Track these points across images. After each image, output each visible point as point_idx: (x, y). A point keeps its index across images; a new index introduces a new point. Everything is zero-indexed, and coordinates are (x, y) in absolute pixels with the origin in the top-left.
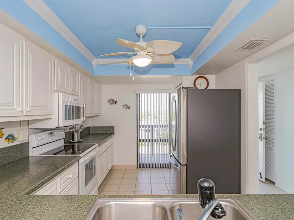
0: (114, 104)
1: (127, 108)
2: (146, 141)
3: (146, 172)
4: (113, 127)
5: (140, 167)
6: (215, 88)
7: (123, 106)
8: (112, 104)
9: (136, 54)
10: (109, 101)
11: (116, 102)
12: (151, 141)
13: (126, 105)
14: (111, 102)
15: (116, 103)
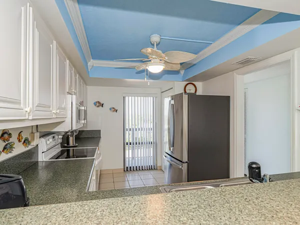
0: (101, 107)
1: (113, 111)
2: (130, 144)
3: (130, 175)
4: (99, 131)
5: (127, 170)
6: (201, 94)
7: (110, 109)
8: (98, 107)
9: (150, 61)
10: (95, 104)
11: (103, 104)
12: (132, 144)
13: (114, 108)
14: (98, 104)
15: (102, 106)
